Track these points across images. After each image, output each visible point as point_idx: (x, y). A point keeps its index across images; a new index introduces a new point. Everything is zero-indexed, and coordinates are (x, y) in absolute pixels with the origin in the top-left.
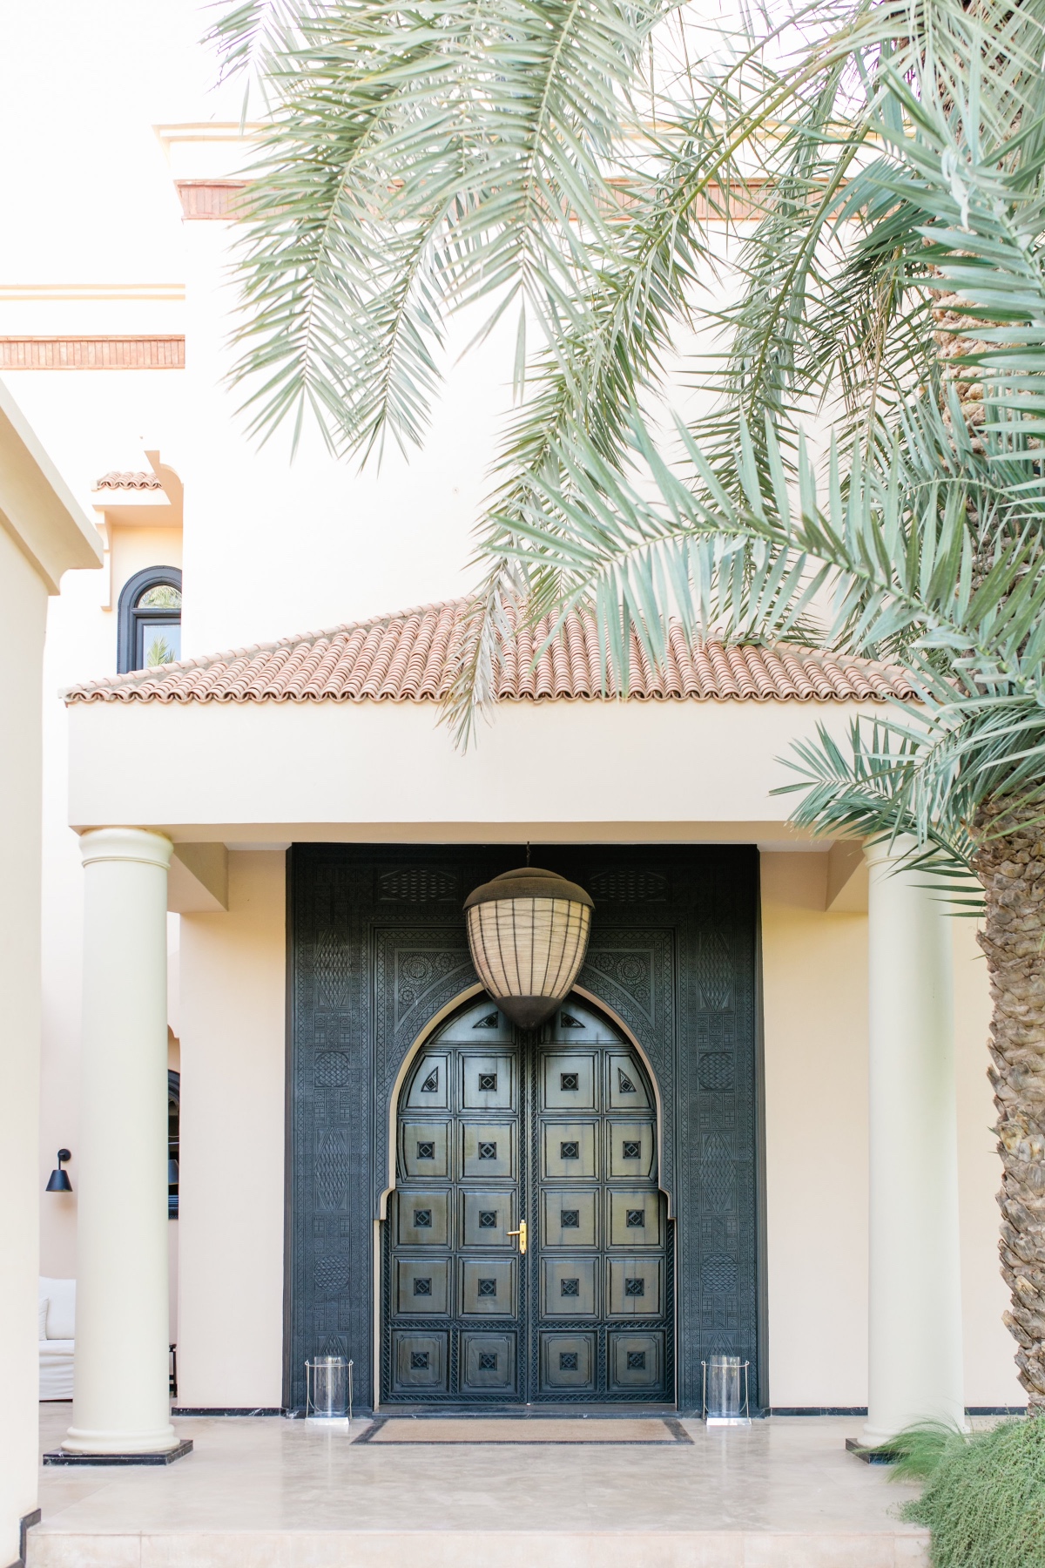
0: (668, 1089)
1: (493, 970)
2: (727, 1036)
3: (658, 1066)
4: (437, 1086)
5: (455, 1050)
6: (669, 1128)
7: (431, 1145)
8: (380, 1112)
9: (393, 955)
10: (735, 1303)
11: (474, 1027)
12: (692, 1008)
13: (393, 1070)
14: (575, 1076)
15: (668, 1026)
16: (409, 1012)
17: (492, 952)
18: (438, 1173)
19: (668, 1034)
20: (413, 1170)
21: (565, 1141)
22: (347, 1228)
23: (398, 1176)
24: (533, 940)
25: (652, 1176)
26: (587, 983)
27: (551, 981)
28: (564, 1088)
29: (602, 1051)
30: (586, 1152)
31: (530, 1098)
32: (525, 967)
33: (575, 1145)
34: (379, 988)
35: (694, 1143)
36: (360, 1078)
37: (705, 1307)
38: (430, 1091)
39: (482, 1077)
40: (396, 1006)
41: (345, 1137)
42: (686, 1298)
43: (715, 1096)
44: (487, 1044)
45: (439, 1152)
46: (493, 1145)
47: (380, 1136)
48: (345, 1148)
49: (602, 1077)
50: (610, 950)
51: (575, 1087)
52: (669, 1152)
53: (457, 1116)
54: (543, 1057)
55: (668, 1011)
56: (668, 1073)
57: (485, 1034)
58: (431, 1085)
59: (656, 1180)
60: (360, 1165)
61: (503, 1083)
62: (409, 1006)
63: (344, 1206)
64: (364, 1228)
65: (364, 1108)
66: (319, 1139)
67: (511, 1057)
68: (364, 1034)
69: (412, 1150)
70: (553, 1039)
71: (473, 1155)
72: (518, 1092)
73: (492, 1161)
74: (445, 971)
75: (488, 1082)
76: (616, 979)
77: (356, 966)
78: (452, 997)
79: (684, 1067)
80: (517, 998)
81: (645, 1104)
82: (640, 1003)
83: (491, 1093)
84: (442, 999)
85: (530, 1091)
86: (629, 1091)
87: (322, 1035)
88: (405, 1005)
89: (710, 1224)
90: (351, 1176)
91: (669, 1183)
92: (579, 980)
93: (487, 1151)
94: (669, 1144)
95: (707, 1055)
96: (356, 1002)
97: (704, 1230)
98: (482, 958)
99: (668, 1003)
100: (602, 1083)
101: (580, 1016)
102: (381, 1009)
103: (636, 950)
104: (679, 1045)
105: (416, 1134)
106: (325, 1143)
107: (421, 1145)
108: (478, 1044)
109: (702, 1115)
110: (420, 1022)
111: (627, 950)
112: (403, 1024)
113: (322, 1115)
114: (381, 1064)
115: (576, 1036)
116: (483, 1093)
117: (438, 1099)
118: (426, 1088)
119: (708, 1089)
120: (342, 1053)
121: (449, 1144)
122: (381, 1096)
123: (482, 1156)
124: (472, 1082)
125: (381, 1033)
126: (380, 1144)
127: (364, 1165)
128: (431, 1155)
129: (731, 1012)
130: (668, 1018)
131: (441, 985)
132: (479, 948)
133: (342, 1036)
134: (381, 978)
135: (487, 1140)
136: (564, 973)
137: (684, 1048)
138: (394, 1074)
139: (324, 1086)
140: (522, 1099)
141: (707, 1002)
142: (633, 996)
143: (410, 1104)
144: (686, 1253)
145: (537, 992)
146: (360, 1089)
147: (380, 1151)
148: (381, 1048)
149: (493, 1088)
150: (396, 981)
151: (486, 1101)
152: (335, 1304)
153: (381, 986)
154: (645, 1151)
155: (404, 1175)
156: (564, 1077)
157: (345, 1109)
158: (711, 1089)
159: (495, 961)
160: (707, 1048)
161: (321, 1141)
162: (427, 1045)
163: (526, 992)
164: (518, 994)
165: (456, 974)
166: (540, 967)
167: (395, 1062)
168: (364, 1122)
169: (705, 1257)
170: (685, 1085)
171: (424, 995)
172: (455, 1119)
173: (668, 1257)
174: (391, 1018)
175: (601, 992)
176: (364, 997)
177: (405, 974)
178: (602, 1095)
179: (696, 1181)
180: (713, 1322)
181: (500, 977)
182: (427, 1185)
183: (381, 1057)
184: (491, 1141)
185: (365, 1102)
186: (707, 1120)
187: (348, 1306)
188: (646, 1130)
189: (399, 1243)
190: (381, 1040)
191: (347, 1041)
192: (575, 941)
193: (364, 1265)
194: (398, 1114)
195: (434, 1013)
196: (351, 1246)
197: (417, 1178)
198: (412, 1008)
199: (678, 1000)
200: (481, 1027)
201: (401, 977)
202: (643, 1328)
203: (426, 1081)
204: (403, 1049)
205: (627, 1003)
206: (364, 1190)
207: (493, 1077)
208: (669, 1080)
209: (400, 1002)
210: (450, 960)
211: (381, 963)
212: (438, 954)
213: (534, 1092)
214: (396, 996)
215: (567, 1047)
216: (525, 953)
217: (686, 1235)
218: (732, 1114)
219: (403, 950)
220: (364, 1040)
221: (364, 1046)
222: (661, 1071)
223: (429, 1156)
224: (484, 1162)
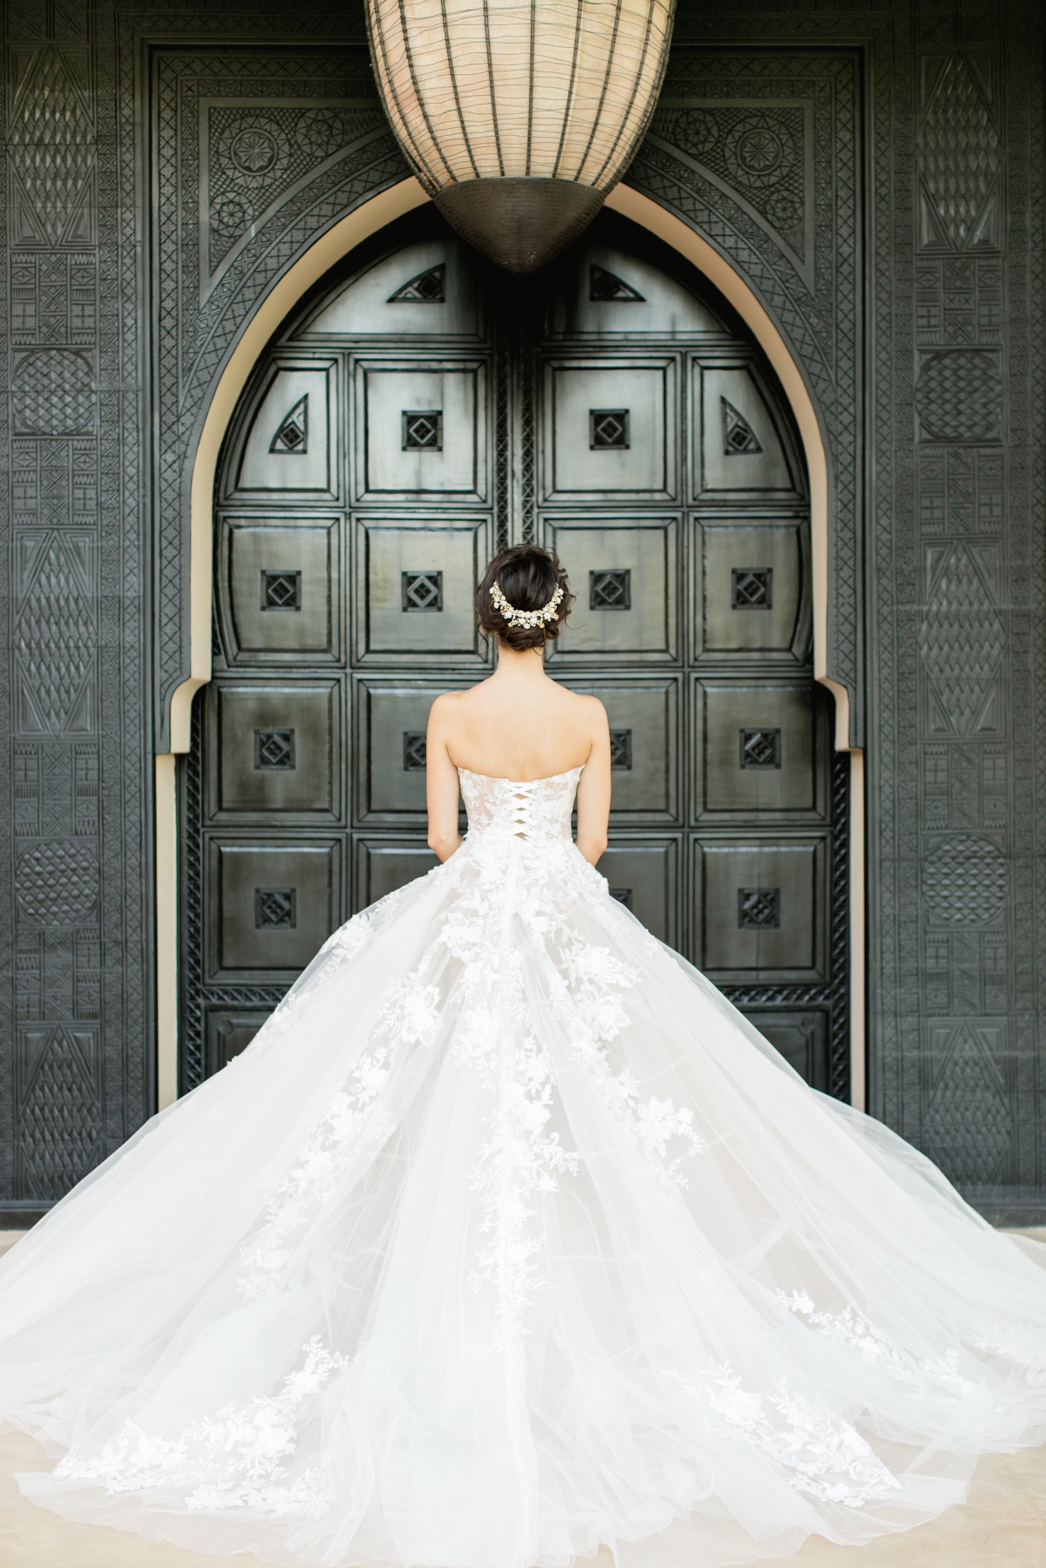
0: (846, 438)
1: (430, 109)
2: (984, 310)
3: (822, 385)
4: (305, 440)
5: (347, 356)
6: (847, 535)
7: (293, 578)
8: (169, 495)
9: (195, 114)
10: (1002, 952)
11: (391, 300)
12: (904, 241)
13: (197, 393)
14: (621, 416)
15: (846, 288)
16: (234, 254)
17: (429, 61)
18: (310, 642)
19: (846, 306)
20: (253, 638)
21: (599, 566)
22: (93, 774)
23: (217, 648)
24: (533, 22)
25: (798, 650)
26: (656, 183)
27: (578, 139)
28: (598, 443)
29: (684, 356)
30: (648, 595)
31: (518, 466)
32: (512, 99)
33: (622, 577)
34: (164, 194)
35: (908, 568)
36: (121, 412)
37: (931, 962)
38: (291, 450)
39: (410, 418)
40: (205, 240)
41: (87, 556)
42: (888, 941)
43: (956, 455)
44: (419, 341)
45: (311, 595)
46: (436, 579)
47: (170, 552)
48: (88, 584)
49: (684, 417)
50: (709, 103)
51: (621, 442)
52: (846, 591)
53: (351, 510)
54: (548, 371)
55: (846, 250)
56: (846, 400)
57: (418, 318)
58: (291, 437)
59: (809, 658)
60: (121, 622)
61: (458, 431)
62: (235, 239)
63: (86, 721)
64: (133, 772)
65: (131, 486)
66: (24, 561)
67: (474, 372)
68: (129, 306)
69: (251, 590)
70: (572, 328)
71: (389, 598)
72: (493, 454)
73: (433, 614)
74: (320, 153)
75: (422, 431)
76: (723, 174)
77: (108, 140)
78: (337, 216)
79: (884, 385)
80: (491, 182)
81: (781, 480)
82: (779, 230)
83: (429, 456)
84: (312, 222)
85: (519, 452)
86: (746, 451)
87: (30, 310)
88: (226, 236)
89: (943, 764)
90: (100, 648)
91: (847, 665)
92: (636, 173)
93: (422, 591)
94: (846, 573)
95: (939, 356)
96: (110, 227)
97: (930, 777)
98: (402, 79)
99: (844, 231)
100: (684, 432)
101: (634, 277)
102: (169, 247)
103: (771, 103)
104: (872, 333)
105: (258, 553)
106: (37, 570)
107: (271, 579)
108: (399, 340)
109: (926, 502)
110: (260, 279)
111: (749, 103)
112: (221, 284)
113: (31, 503)
114: (168, 380)
115: (623, 321)
116: (412, 456)
117: (308, 469)
118: (280, 445)
119: (936, 439)
120: (77, 353)
121: (334, 575)
122: (170, 457)
123: (409, 604)
124: (387, 430)
125: (168, 304)
126: (169, 572)
127: (132, 624)
128: (292, 602)
129: (992, 253)
130: (845, 269)
131: (309, 187)
132: (396, 54)
133: (77, 310)
134: (167, 171)
135: (421, 565)
136: (610, 119)
137: (884, 341)
138: (201, 405)
139: (34, 433)
140: (501, 468)
141: (939, 225)
142: (763, 213)
143: (246, 482)
144: (888, 834)
145: (543, 168)
146: (120, 441)
147: (170, 591)
148: (168, 342)
149: (435, 444)
150: (204, 179)
151: (418, 474)
152: (65, 956)
153: (168, 190)
154: (782, 591)
155: (232, 648)
156: (597, 417)
157: (85, 488)
158: (948, 440)
159: (435, 86)
160: (938, 339)
161: (30, 565)
162: (283, 341)
163: (515, 169)
164: (497, 175)
165: (344, 161)
166: (551, 99)
167: (204, 376)
168: (131, 519)
169: (933, 842)
170: (885, 430)
171: (271, 212)
172: (348, 516)
173: (835, 838)
174: (191, 268)
175: (688, 204)
176: (128, 216)
177: (224, 161)
178: (684, 459)
179: (910, 662)
180: (950, 997)
181: (448, 130)
182: (286, 673)
183: (169, 362)
184: (430, 567)
185: (131, 471)
186: (937, 514)
187: (95, 960)
188: (781, 537)
189: (220, 808)
190: (168, 323)
191: (89, 322)
192: (639, 33)
193: (134, 862)
194: (217, 505)
195: (294, 256)
196: (101, 817)
197: (262, 657)
198: (242, 244)
199: (872, 225)
200: (406, 300)
201: (216, 170)
202: (779, 1001)
203: (282, 429)
204: (220, 342)
205: (748, 232)
206: (132, 683)
207: (435, 419)
208: (846, 418)
209: (214, 231)
210: (331, 128)
211: (167, 133)
212: (302, 113)
213: (528, 454)
214: (205, 215)
215: (601, 348)
216: (511, 60)
217: (887, 790)
218: (997, 499)
219: (221, 103)
220: (130, 322)
221: (130, 337)
222: (828, 397)
223: (287, 604)
224: (414, 616)
